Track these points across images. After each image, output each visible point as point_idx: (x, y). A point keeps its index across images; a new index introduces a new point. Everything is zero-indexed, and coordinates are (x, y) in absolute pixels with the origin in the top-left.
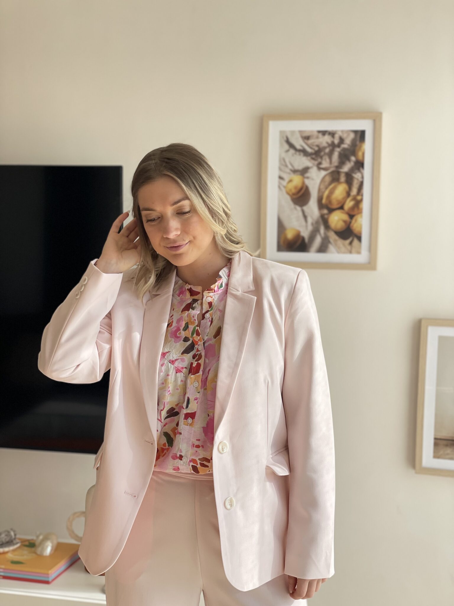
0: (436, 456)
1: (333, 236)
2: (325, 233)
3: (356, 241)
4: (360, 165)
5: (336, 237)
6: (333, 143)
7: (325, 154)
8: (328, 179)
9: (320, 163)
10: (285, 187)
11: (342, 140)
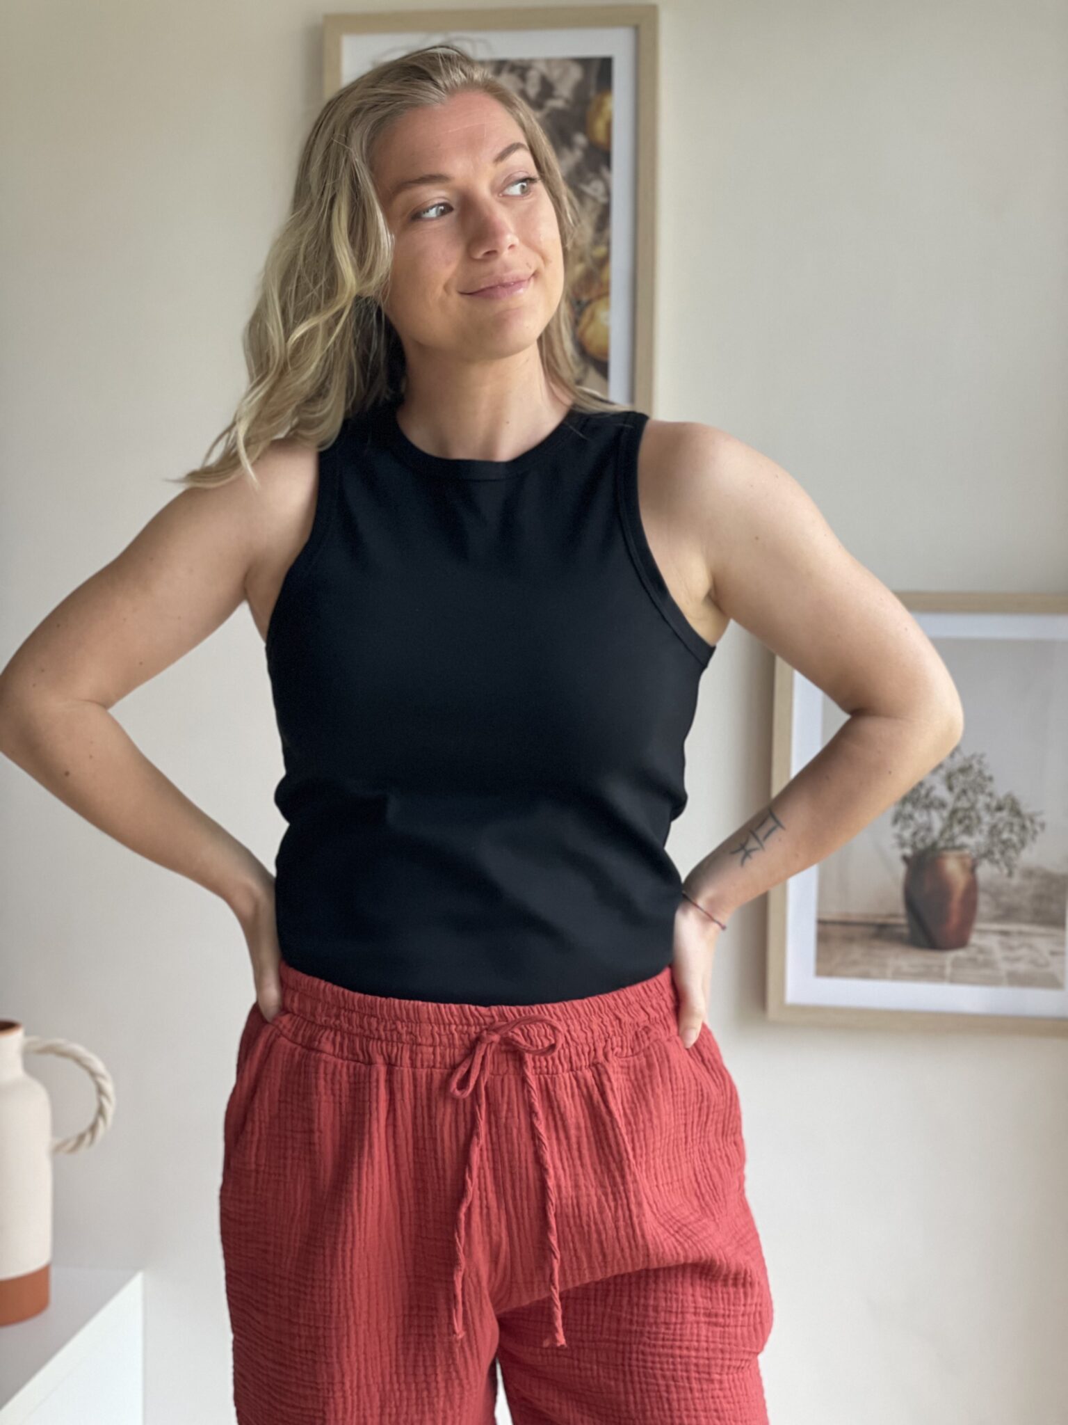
0: (824, 968)
3: (592, 373)
4: (599, 157)
11: (547, 88)
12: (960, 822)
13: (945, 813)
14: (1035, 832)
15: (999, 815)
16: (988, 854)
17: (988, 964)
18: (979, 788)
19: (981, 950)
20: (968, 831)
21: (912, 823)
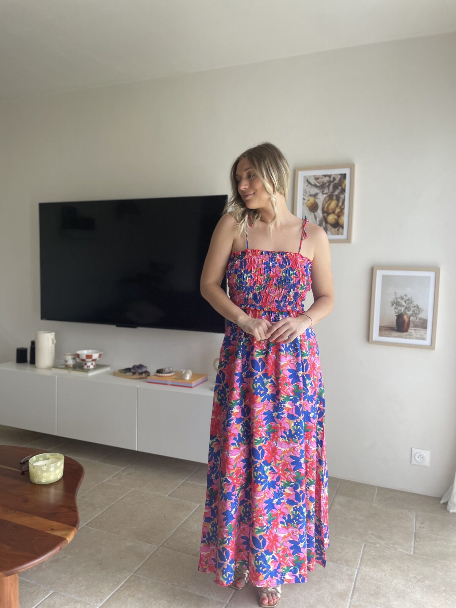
0: (380, 335)
1: (329, 227)
2: (325, 226)
3: (341, 229)
4: (343, 191)
5: (331, 227)
6: (330, 180)
7: (326, 186)
8: (327, 199)
9: (323, 191)
10: (306, 203)
11: (334, 179)
12: (407, 309)
13: (404, 308)
14: (421, 312)
15: (415, 308)
16: (412, 315)
17: (412, 335)
18: (411, 303)
19: (410, 333)
20: (409, 311)
21: (398, 309)
